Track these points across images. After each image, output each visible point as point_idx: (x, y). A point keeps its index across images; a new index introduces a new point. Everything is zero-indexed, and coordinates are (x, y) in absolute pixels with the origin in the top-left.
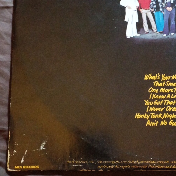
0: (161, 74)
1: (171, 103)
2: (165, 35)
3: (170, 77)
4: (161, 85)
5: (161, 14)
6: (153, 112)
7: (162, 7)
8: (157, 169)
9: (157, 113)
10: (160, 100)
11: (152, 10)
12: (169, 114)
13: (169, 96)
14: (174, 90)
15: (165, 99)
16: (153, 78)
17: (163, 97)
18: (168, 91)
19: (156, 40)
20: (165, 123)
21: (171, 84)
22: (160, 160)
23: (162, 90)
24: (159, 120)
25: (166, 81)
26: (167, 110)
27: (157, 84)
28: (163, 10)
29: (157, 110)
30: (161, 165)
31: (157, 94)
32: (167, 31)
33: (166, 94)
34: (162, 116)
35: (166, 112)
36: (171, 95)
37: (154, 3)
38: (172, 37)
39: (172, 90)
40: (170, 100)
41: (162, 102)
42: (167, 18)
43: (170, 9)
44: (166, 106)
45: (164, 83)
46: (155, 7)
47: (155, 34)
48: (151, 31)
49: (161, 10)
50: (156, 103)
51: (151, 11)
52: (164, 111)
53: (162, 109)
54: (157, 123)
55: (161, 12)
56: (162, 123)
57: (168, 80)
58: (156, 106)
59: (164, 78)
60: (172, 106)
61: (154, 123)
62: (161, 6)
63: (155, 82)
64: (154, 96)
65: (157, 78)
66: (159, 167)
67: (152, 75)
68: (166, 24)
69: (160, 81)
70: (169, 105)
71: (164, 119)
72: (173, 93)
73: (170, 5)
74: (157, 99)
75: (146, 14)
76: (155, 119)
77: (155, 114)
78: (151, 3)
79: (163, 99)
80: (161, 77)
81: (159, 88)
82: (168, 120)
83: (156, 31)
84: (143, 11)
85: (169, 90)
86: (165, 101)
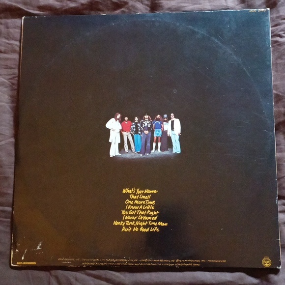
0: (136, 189)
1: (143, 213)
2: (141, 155)
3: (143, 191)
4: (135, 197)
5: (139, 136)
6: (128, 220)
7: (140, 131)
8: (128, 265)
9: (131, 221)
10: (133, 210)
11: (132, 133)
12: (140, 222)
13: (141, 207)
14: (146, 202)
15: (138, 209)
16: (129, 191)
17: (137, 208)
18: (141, 203)
19: (134, 159)
20: (136, 229)
21: (144, 197)
22: (131, 259)
23: (136, 202)
24: (132, 226)
25: (139, 194)
26: (139, 219)
27: (133, 197)
28: (141, 133)
29: (131, 218)
30: (132, 262)
31: (132, 205)
32: (143, 151)
33: (139, 205)
34: (135, 223)
35: (138, 220)
36: (143, 207)
37: (134, 126)
38: (147, 157)
39: (144, 202)
40: (142, 210)
41: (136, 212)
42: (144, 140)
43: (146, 132)
44: (138, 215)
45: (138, 196)
46: (135, 130)
47: (133, 154)
48: (130, 152)
49: (139, 132)
50: (131, 212)
51: (131, 133)
52: (137, 220)
53: (135, 218)
54: (131, 229)
55: (140, 134)
56: (134, 229)
57: (141, 194)
58: (131, 215)
59: (139, 192)
60: (143, 215)
61: (128, 229)
62: (139, 129)
63: (131, 195)
64: (129, 207)
65: (133, 191)
66: (130, 264)
67: (129, 189)
68: (143, 145)
69: (135, 194)
70: (141, 214)
71: (136, 226)
72: (145, 204)
73: (147, 129)
74: (131, 209)
75: (127, 136)
76: (129, 226)
77: (130, 222)
78: (132, 127)
79: (137, 210)
80: (136, 191)
81: (134, 200)
82: (139, 227)
83: (134, 151)
84: (125, 134)
85: (142, 202)
86: (138, 211)
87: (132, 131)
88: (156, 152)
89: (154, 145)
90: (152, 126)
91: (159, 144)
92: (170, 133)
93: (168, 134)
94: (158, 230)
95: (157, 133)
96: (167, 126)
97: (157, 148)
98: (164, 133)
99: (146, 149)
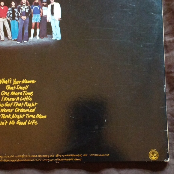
0: (12, 79)
1: (19, 105)
2: (19, 43)
3: (20, 82)
4: (12, 88)
5: (16, 23)
6: (4, 113)
8: (3, 162)
9: (7, 113)
10: (10, 102)
11: (9, 19)
12: (17, 115)
13: (18, 98)
14: (23, 93)
15: (15, 101)
16: (6, 82)
17: (13, 99)
18: (17, 94)
19: (10, 47)
20: (12, 123)
21: (21, 88)
22: (6, 155)
23: (13, 93)
24: (8, 120)
25: (16, 85)
26: (15, 111)
27: (9, 88)
28: (19, 19)
29: (7, 111)
30: (7, 159)
31: (8, 97)
32: (21, 38)
33: (16, 97)
34: (11, 116)
35: (15, 113)
36: (20, 98)
37: (11, 12)
38: (25, 45)
39: (21, 93)
40: (19, 102)
41: (12, 104)
42: (21, 26)
43: (24, 18)
44: (15, 108)
45: (15, 87)
46: (11, 15)
47: (9, 42)
48: (6, 39)
49: (17, 18)
50: (7, 105)
51: (7, 20)
52: (13, 112)
53: (12, 110)
54: (7, 122)
55: (17, 20)
56: (11, 123)
57: (18, 84)
58: (7, 108)
59: (16, 82)
60: (20, 108)
61: (3, 123)
62: (16, 15)
63: (7, 86)
64: (5, 98)
65: (10, 82)
66: (5, 161)
67: (5, 80)
68: (20, 32)
69: (11, 85)
70: (18, 106)
71: (13, 119)
72: (22, 96)
73: (24, 14)
74: (8, 101)
75: (3, 22)
76: (5, 119)
77: (5, 115)
78: (8, 12)
79: (13, 102)
80: (12, 82)
81: (10, 91)
82: (16, 120)
83: (11, 38)
84: (1, 20)
85: (19, 93)
86: (15, 103)
87: (9, 17)
88: (35, 39)
89: (33, 31)
90: (30, 11)
91: (38, 31)
92: (49, 18)
93: (48, 19)
94: (36, 123)
95: (36, 19)
96: (46, 11)
97: (35, 34)
98: (44, 18)
99: (24, 35)
